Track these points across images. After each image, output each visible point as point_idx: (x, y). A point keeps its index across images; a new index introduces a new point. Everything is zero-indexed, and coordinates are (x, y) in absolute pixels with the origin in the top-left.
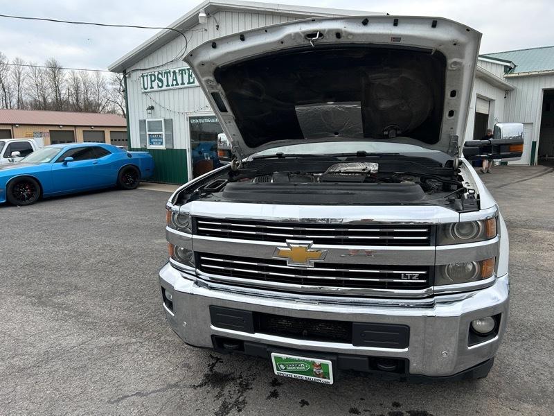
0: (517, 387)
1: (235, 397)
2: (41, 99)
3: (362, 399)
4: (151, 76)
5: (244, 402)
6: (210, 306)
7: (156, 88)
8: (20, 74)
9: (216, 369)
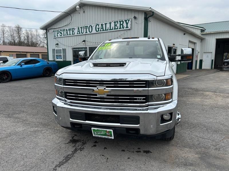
0: (184, 143)
1: (80, 147)
2: (13, 41)
3: (127, 147)
4: (57, 31)
5: (83, 148)
6: (70, 111)
7: (59, 36)
8: (4, 30)
9: (74, 138)
